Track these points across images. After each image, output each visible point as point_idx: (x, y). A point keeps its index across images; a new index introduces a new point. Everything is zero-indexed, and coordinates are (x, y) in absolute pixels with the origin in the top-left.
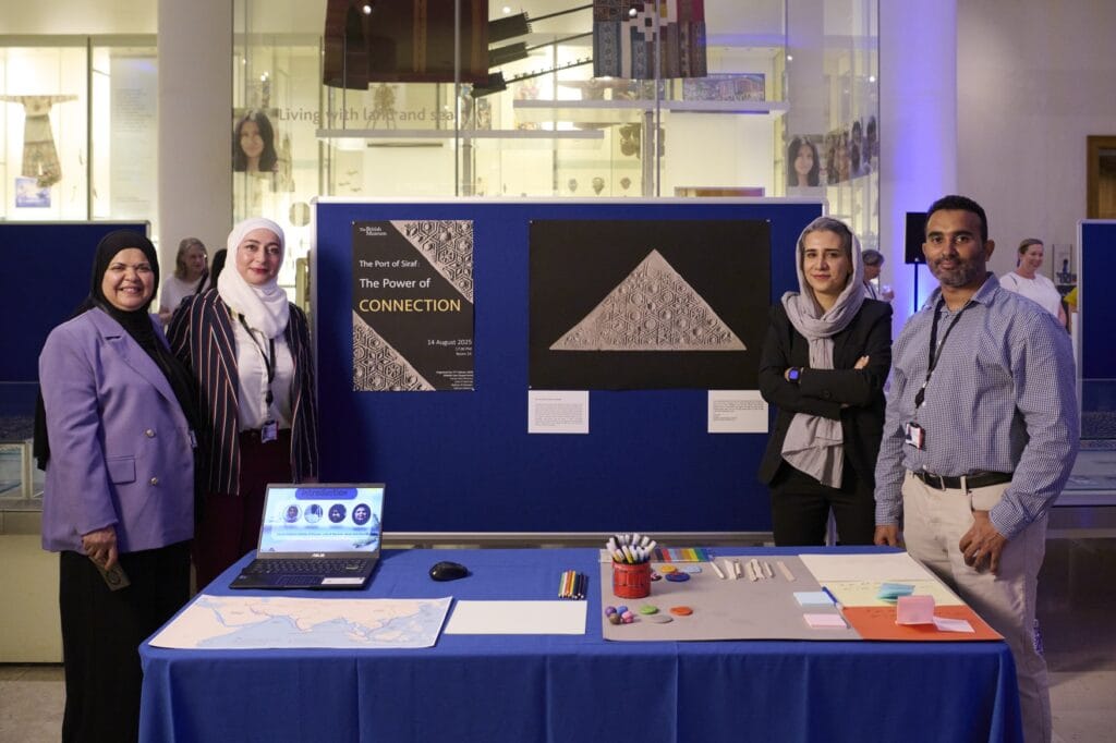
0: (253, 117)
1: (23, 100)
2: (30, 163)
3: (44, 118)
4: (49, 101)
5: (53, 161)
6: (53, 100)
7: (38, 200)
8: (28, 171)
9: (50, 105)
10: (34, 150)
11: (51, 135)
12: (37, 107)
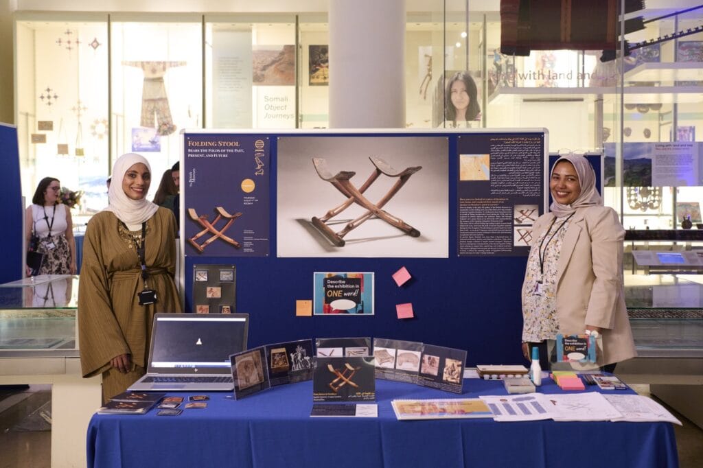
0: (461, 78)
1: (143, 65)
2: (149, 116)
3: (160, 80)
4: (164, 66)
5: (167, 115)
6: (167, 65)
7: (150, 146)
8: (146, 122)
9: (164, 69)
10: (152, 105)
11: (165, 94)
12: (154, 71)
